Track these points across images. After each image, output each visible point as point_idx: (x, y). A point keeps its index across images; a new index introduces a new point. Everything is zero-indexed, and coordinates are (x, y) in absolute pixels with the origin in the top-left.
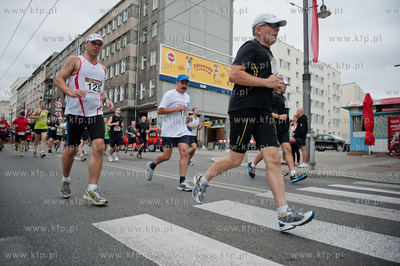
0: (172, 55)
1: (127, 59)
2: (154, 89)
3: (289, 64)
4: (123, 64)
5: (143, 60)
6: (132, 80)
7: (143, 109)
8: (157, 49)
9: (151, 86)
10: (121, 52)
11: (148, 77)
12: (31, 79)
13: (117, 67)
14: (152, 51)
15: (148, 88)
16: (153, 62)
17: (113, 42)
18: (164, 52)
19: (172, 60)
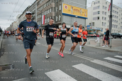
0: (66, 6)
1: (52, 8)
2: (61, 18)
3: (106, 7)
4: (51, 10)
5: (57, 8)
6: (53, 15)
7: (57, 24)
8: (61, 5)
9: (60, 17)
10: (50, 6)
11: (58, 14)
12: (22, 15)
13: (49, 10)
14: (60, 5)
15: (58, 17)
16: (60, 9)
17: (47, 2)
18: (64, 5)
19: (66, 8)
